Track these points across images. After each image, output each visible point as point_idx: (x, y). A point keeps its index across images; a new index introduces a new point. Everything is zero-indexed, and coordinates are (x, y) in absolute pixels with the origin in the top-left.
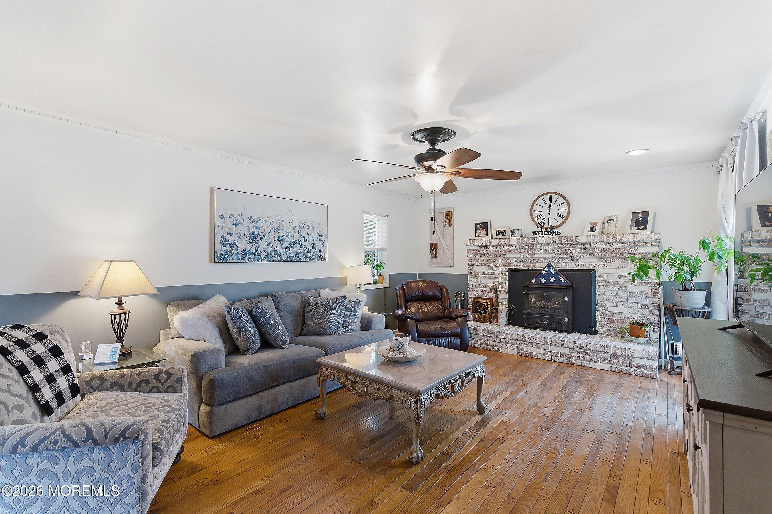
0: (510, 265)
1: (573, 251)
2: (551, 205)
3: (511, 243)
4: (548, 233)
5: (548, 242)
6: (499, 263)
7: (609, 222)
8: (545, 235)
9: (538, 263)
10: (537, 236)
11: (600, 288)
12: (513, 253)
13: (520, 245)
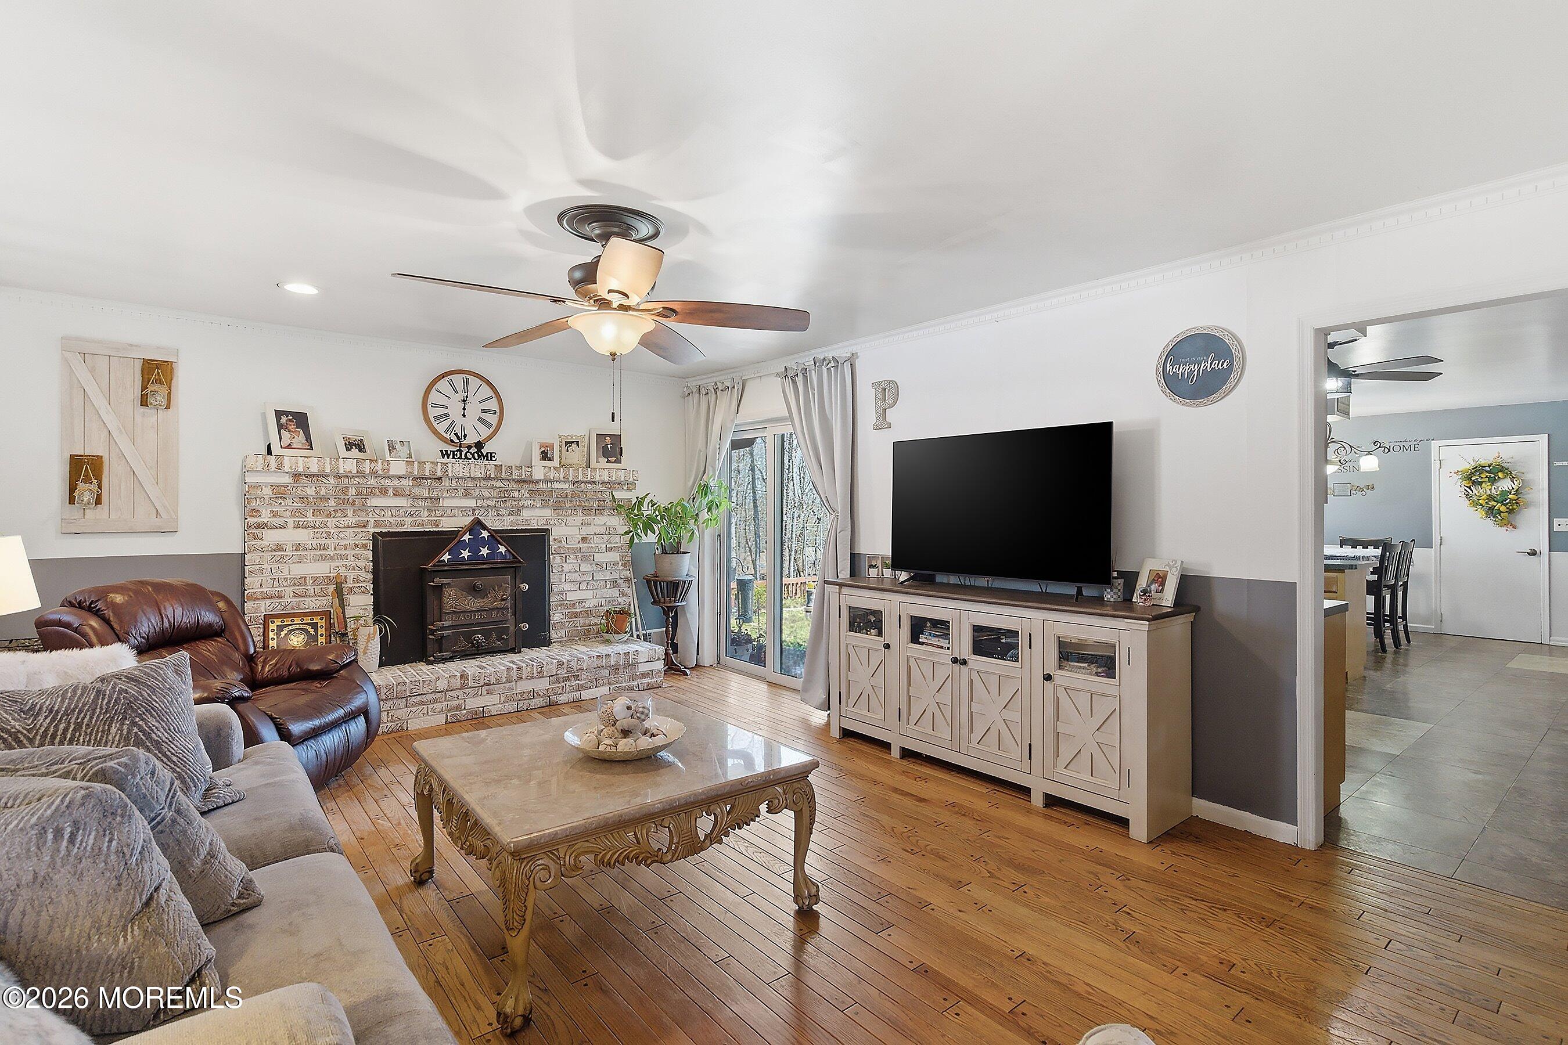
0: (377, 524)
1: (516, 494)
2: (467, 397)
3: (391, 473)
4: (473, 455)
5: (476, 473)
6: (347, 518)
7: (570, 446)
8: (466, 460)
9: (446, 518)
10: (451, 460)
11: (555, 561)
12: (392, 494)
13: (411, 478)
